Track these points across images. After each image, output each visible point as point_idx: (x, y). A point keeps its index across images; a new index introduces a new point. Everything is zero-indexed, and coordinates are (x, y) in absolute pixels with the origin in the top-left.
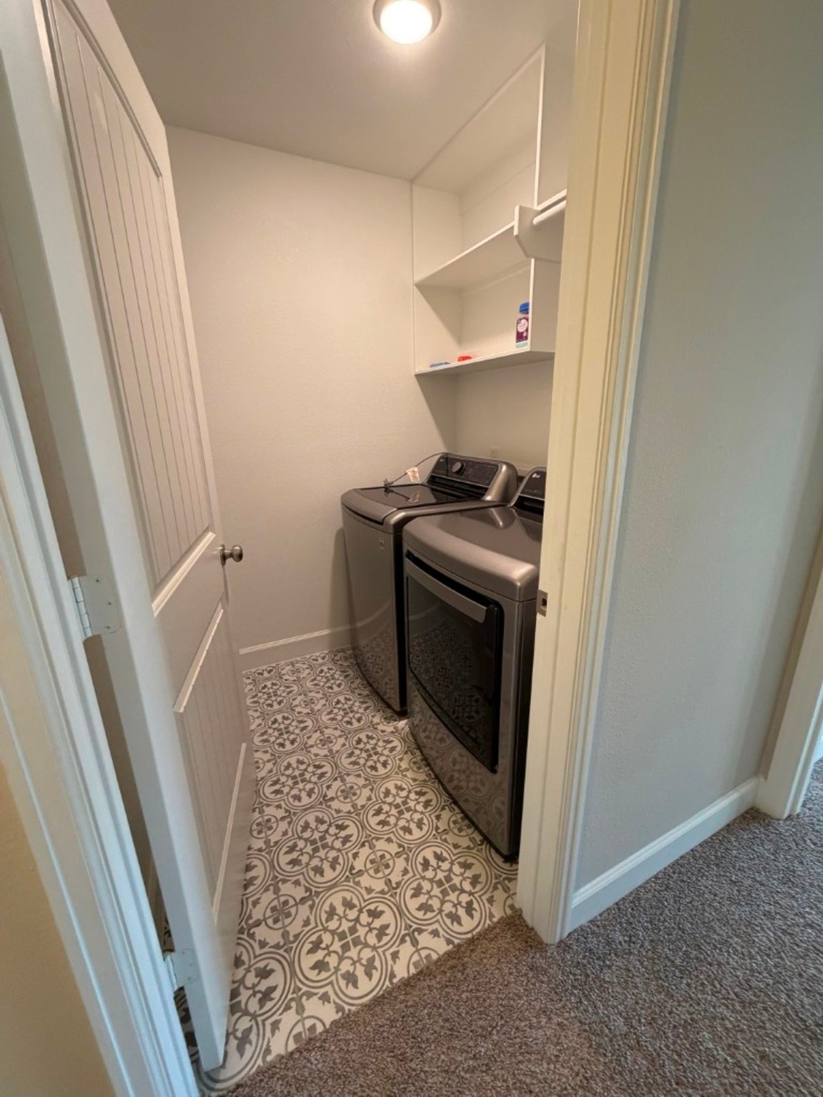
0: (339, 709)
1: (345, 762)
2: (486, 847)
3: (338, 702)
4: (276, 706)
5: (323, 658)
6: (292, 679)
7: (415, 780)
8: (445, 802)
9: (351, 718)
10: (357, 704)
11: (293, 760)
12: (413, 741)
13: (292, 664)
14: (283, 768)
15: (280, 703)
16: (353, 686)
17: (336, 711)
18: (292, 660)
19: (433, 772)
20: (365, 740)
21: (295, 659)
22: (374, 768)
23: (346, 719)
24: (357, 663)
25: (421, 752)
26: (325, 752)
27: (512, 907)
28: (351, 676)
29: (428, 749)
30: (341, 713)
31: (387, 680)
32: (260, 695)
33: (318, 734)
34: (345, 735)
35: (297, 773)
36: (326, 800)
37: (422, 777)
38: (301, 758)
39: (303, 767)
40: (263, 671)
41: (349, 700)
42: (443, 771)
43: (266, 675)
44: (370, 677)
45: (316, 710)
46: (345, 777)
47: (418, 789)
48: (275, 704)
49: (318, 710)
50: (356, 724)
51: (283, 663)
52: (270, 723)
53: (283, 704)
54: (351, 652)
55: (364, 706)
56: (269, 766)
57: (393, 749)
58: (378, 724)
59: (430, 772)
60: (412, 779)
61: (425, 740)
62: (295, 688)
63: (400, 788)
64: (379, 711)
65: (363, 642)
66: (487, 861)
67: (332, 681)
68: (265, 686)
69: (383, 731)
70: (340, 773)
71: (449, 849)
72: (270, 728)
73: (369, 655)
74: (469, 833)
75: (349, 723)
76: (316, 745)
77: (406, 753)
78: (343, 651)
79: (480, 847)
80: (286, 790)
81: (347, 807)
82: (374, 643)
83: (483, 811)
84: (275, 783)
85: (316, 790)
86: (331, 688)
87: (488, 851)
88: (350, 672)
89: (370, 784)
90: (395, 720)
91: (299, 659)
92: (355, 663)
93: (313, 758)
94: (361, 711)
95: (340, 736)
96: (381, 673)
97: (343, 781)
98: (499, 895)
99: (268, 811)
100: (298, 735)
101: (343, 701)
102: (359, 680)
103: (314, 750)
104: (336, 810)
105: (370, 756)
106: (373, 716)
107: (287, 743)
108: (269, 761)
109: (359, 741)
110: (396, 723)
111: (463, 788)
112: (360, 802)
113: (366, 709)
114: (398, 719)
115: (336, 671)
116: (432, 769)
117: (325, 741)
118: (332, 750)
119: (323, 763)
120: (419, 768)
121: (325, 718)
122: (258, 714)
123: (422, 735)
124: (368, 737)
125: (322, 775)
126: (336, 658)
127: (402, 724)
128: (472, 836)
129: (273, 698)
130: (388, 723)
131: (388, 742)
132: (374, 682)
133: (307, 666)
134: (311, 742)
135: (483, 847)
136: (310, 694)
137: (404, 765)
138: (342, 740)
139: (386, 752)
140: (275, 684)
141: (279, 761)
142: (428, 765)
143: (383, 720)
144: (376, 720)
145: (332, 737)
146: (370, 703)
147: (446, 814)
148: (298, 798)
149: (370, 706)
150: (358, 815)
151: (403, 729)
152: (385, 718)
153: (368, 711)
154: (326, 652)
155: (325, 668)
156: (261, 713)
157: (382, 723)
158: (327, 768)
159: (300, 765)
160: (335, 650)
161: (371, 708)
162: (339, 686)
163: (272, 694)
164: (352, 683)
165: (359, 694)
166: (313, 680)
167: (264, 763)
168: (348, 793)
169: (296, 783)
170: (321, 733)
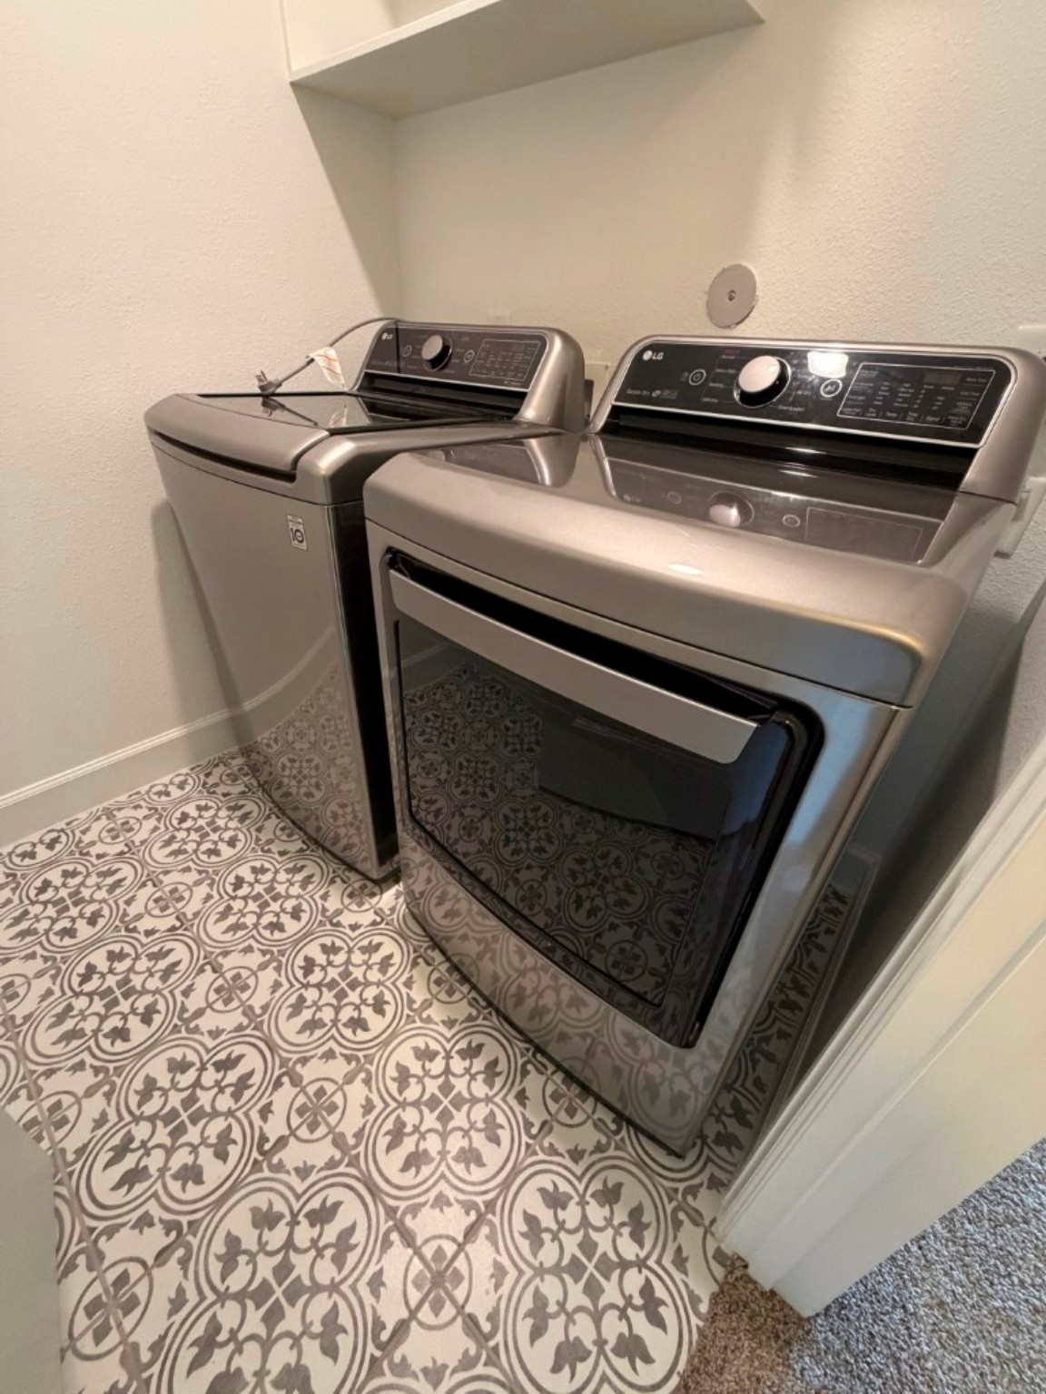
0: (245, 898)
1: (290, 1028)
2: (628, 1132)
3: (239, 883)
4: (84, 930)
5: (181, 786)
6: (114, 849)
7: (450, 1023)
8: (523, 1055)
9: (277, 915)
10: (282, 876)
11: (157, 1068)
12: (420, 931)
13: (109, 814)
14: (134, 1100)
15: (92, 921)
16: (264, 837)
17: (238, 905)
18: (106, 804)
19: (480, 993)
20: (321, 959)
21: (112, 802)
22: (358, 1023)
23: (266, 920)
24: (259, 785)
25: (443, 952)
26: (238, 1018)
27: (720, 1256)
28: (254, 814)
29: (455, 941)
30: (253, 906)
31: (333, 806)
32: (35, 910)
33: (209, 975)
34: (273, 959)
35: (175, 1100)
36: (266, 1150)
37: (463, 1010)
38: (177, 1054)
39: (187, 1079)
40: (34, 845)
41: (263, 870)
42: (499, 984)
43: (43, 853)
44: (296, 809)
45: (190, 916)
46: (298, 1068)
47: (463, 1045)
48: (81, 925)
49: (196, 915)
50: (292, 926)
51: (83, 815)
52: (75, 981)
53: (101, 922)
54: (240, 761)
55: (299, 877)
56: (95, 1105)
57: (385, 964)
58: (338, 912)
59: (473, 994)
60: (444, 1022)
61: (445, 922)
62: (126, 871)
63: (425, 1055)
64: (333, 881)
65: (263, 737)
66: (642, 1165)
67: (214, 837)
68: (46, 885)
69: (354, 927)
70: (284, 1062)
71: (566, 1168)
72: (77, 995)
73: (284, 760)
74: (590, 1111)
75: (276, 926)
76: (210, 1006)
77: (415, 964)
78: (222, 761)
79: (618, 1138)
80: (155, 1161)
81: (323, 1152)
82: (291, 730)
83: (600, 1048)
84: (121, 1152)
85: (236, 1134)
86: (214, 852)
87: (635, 1141)
88: (250, 806)
89: (360, 1069)
90: (372, 895)
91: (123, 798)
92: (255, 783)
93: (210, 1043)
94: (295, 890)
95: (263, 967)
96: (318, 795)
97: (296, 1081)
98: (690, 1236)
99: (113, 1249)
100: (157, 991)
101: (249, 877)
102: (274, 820)
103: (207, 1022)
104: (297, 1170)
105: (341, 995)
106: (325, 897)
107: (134, 1023)
108: (90, 1092)
109: (309, 966)
110: (377, 898)
111: (548, 1011)
112: (349, 1127)
113: (307, 881)
114: (376, 890)
115: (219, 809)
116: (474, 987)
117: (231, 990)
118: (251, 1007)
119: (237, 1050)
120: (450, 992)
121: (216, 930)
122: (38, 964)
123: (438, 913)
124: (326, 950)
125: (242, 1084)
126: (211, 781)
127: (390, 898)
128: (596, 1117)
129: (74, 912)
130: (360, 904)
131: (371, 949)
132: (307, 818)
133: (145, 812)
134: (194, 1003)
135: (624, 1133)
136: (166, 879)
137: (419, 994)
138: (269, 976)
139: (374, 975)
140: (74, 874)
141: (118, 1081)
142: (465, 979)
143: (347, 901)
144: (333, 904)
145: (244, 973)
146: (311, 868)
147: (534, 1082)
148: (192, 1174)
149: (311, 876)
150: (354, 1162)
151: (393, 910)
152: (351, 896)
153: (310, 887)
154: (185, 770)
155: (191, 809)
156: (46, 959)
157: (346, 907)
158: (252, 1061)
159: (179, 1077)
160: (204, 762)
161: (316, 879)
162: (232, 843)
163: (69, 902)
164: (259, 830)
165: (282, 854)
166: (168, 843)
167: (78, 1101)
168: (316, 1110)
169: (178, 1132)
170: (214, 971)
